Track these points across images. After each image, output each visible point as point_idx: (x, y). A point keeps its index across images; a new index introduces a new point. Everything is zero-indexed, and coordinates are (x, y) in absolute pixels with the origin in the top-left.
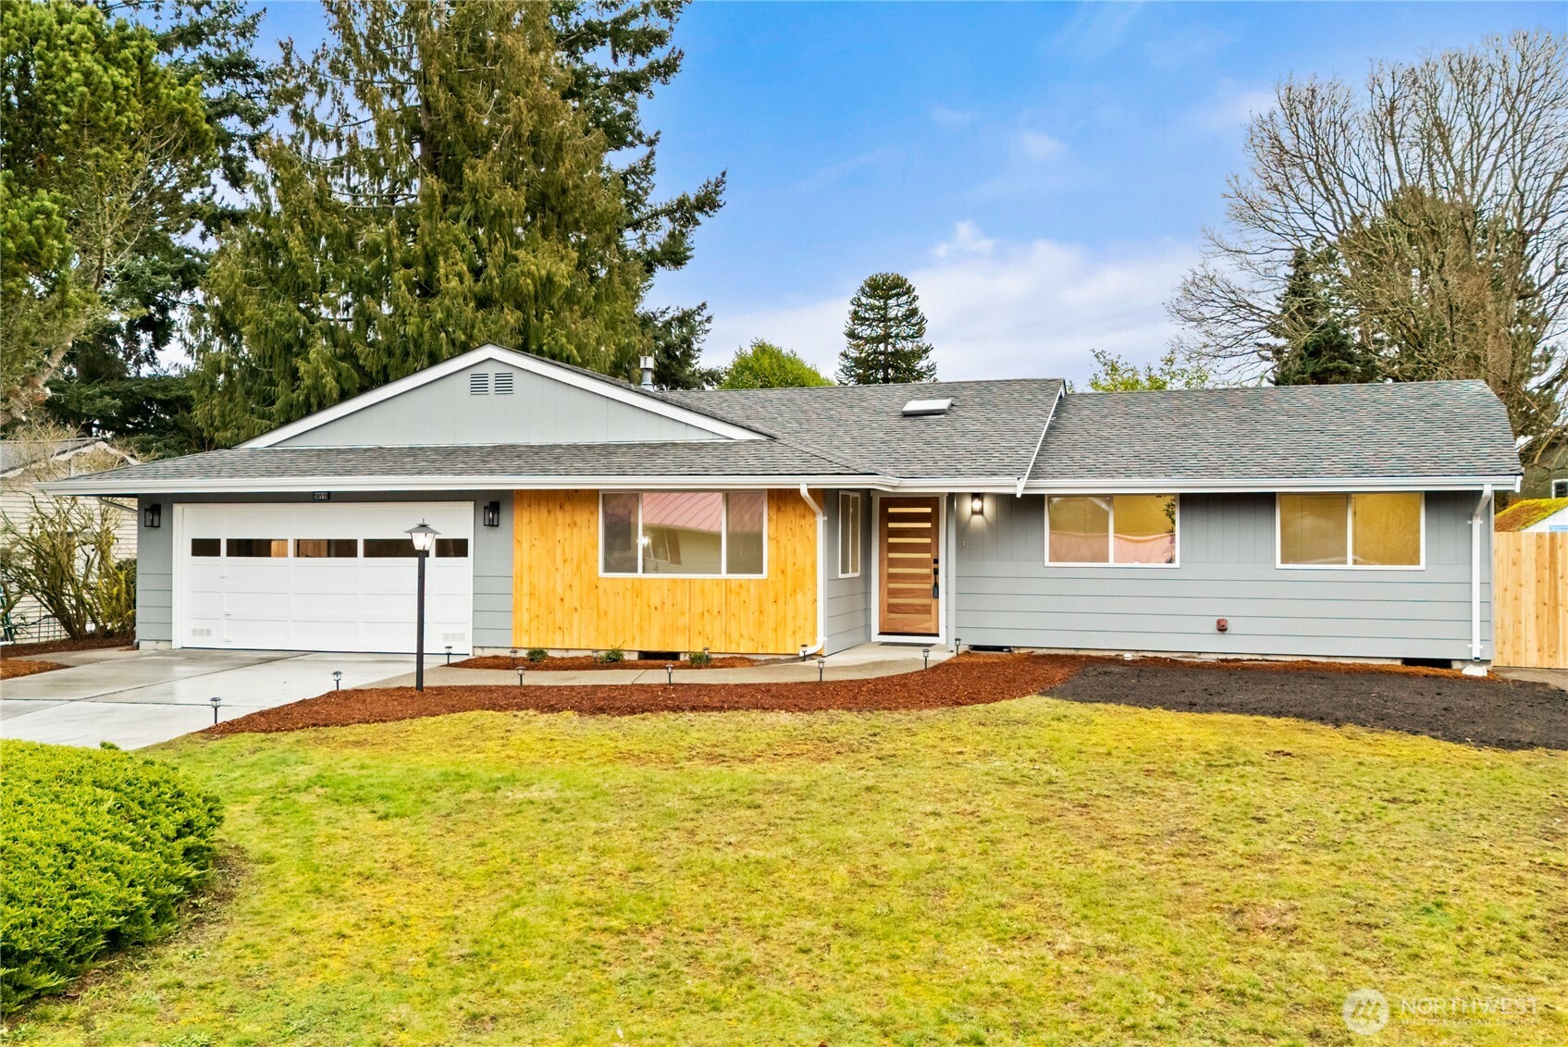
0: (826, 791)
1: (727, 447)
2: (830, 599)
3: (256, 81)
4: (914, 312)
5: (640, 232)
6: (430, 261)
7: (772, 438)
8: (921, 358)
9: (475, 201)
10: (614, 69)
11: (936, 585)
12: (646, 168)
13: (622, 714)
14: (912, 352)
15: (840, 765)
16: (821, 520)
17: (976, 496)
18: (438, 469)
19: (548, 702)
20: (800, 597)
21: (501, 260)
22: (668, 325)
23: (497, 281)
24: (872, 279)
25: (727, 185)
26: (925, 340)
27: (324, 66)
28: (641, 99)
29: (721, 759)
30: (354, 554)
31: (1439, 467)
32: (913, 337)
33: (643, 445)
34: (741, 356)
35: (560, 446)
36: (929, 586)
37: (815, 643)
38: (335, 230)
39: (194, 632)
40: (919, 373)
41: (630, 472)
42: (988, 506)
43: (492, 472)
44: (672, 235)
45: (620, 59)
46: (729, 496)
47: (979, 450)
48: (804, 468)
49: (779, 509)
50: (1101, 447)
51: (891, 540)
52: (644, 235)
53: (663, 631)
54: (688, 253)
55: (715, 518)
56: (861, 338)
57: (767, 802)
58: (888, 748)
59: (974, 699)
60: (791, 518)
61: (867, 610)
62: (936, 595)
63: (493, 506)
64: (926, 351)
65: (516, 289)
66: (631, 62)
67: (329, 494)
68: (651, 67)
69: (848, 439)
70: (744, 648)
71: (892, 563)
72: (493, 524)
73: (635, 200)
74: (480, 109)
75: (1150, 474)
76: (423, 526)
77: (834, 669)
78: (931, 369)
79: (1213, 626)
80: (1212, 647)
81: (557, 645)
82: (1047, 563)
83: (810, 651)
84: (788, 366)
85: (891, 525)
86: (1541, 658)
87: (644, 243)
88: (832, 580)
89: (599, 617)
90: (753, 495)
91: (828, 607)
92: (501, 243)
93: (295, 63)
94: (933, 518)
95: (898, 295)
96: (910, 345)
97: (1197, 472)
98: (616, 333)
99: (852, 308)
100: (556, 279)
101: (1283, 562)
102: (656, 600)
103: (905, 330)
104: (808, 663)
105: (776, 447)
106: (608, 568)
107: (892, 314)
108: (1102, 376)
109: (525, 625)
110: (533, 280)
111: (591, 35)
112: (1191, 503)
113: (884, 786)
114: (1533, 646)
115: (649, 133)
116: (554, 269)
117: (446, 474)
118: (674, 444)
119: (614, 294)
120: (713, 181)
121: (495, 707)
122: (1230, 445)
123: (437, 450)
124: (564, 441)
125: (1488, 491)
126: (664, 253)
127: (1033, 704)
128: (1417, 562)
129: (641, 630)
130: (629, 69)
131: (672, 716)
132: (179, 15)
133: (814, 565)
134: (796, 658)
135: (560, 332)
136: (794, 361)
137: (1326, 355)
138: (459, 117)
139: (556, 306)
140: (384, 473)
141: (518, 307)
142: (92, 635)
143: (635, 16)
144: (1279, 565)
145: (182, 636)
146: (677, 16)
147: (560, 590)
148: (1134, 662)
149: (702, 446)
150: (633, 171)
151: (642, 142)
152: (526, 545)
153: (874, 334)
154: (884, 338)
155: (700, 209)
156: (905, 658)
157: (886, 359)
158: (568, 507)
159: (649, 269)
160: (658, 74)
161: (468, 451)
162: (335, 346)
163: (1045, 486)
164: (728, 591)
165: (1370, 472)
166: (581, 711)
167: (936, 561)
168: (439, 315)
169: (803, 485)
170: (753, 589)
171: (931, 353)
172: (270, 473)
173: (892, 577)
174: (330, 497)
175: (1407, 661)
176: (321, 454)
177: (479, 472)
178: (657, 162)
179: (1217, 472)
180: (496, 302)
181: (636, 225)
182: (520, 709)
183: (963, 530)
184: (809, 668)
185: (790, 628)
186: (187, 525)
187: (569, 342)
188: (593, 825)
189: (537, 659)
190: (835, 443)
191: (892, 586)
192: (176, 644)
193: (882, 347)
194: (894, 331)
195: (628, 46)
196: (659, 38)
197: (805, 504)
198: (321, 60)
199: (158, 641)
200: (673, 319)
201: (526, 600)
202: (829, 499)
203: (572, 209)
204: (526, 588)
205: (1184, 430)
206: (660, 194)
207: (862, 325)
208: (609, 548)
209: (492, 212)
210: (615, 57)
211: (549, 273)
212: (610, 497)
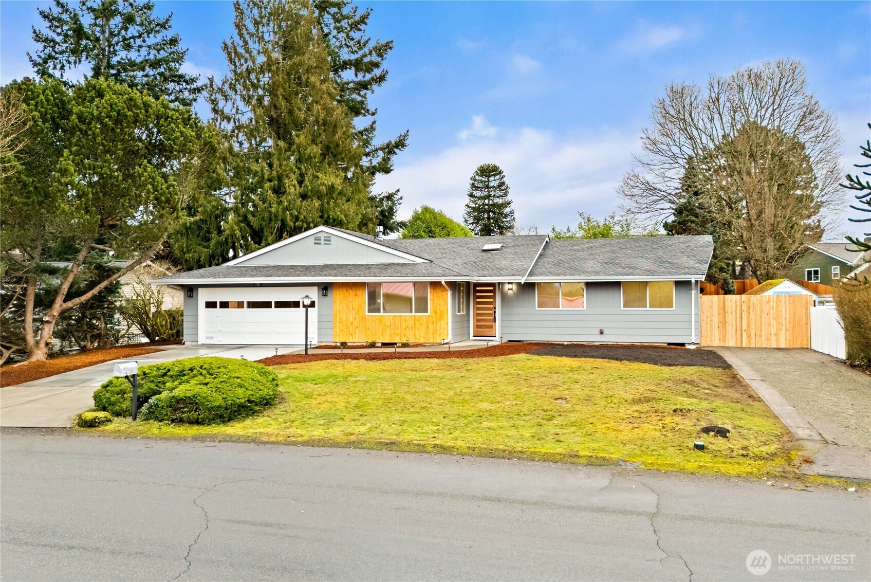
0: (448, 377)
1: (414, 265)
2: (453, 322)
3: (184, 84)
4: (502, 184)
5: (369, 158)
6: (280, 179)
7: (431, 261)
8: (506, 207)
9: (299, 152)
10: (355, 79)
11: (495, 317)
12: (372, 128)
13: (381, 360)
14: (502, 204)
15: (454, 372)
16: (449, 293)
17: (509, 283)
18: (305, 274)
19: (355, 357)
20: (442, 321)
21: (311, 178)
22: (382, 199)
23: (310, 188)
24: (481, 167)
25: (409, 136)
26: (509, 198)
27: (226, 87)
28: (369, 93)
29: (416, 370)
30: (271, 307)
31: (678, 272)
32: (502, 196)
33: (382, 264)
34: (416, 213)
35: (349, 265)
36: (492, 318)
37: (447, 339)
38: (238, 165)
39: (207, 338)
40: (505, 215)
41: (378, 275)
42: (514, 287)
43: (326, 275)
44: (384, 159)
45: (358, 75)
46: (415, 284)
47: (510, 265)
48: (443, 273)
49: (434, 289)
50: (558, 264)
51: (478, 300)
52: (371, 160)
53: (391, 335)
54: (392, 168)
55: (411, 293)
56: (476, 197)
57: (431, 380)
58: (470, 367)
59: (501, 355)
60: (438, 292)
61: (468, 327)
62: (495, 321)
63: (325, 288)
64: (509, 203)
65: (318, 191)
66: (364, 77)
67: (261, 284)
68: (373, 79)
69: (460, 261)
70: (421, 341)
71: (478, 309)
72: (325, 295)
73: (366, 143)
74: (300, 109)
75: (573, 274)
76: (307, 296)
77: (454, 347)
78: (512, 212)
79: (598, 332)
80: (598, 340)
81: (350, 340)
82: (537, 308)
83: (446, 342)
84: (438, 218)
85: (477, 294)
86: (720, 343)
87: (371, 163)
88: (454, 315)
89: (366, 330)
90: (423, 284)
91: (453, 326)
92: (311, 171)
93: (214, 86)
94: (493, 291)
95: (495, 175)
96: (501, 200)
97: (590, 274)
98: (361, 208)
99: (471, 182)
100: (335, 186)
101: (624, 307)
102: (388, 323)
103: (498, 193)
104: (445, 346)
105: (433, 266)
106: (370, 311)
107: (491, 184)
108: (583, 224)
109: (338, 334)
110: (325, 187)
111: (345, 65)
112: (589, 285)
113: (467, 376)
114: (717, 338)
115: (372, 110)
116: (334, 181)
117: (308, 276)
118: (394, 264)
119: (359, 190)
120: (403, 134)
121: (336, 359)
122: (606, 263)
123: (302, 266)
124: (351, 263)
125: (693, 281)
126: (380, 168)
127: (523, 356)
128: (672, 307)
129: (382, 335)
130: (362, 79)
131: (398, 360)
132: (149, 54)
133: (447, 310)
134: (441, 344)
135: (337, 209)
136: (441, 215)
137: (685, 213)
138: (291, 112)
139: (335, 198)
140: (284, 276)
141: (319, 198)
142: (158, 341)
143: (366, 56)
144: (622, 308)
145: (202, 340)
146: (385, 56)
147: (351, 320)
148: (567, 345)
149: (405, 264)
150: (366, 130)
151: (369, 114)
152: (338, 303)
153: (482, 195)
154: (488, 197)
155: (397, 147)
156: (481, 343)
157: (489, 208)
158: (354, 288)
159: (373, 174)
160: (376, 82)
161: (314, 267)
162: (239, 216)
163: (535, 279)
164: (415, 319)
165: (652, 274)
166: (366, 359)
167: (495, 308)
168: (286, 204)
169: (443, 280)
170: (424, 319)
171: (512, 205)
172: (240, 276)
173: (478, 314)
174: (261, 285)
175: (669, 344)
176: (256, 268)
177: (321, 275)
178: (377, 126)
179: (597, 274)
180: (310, 197)
181: (367, 155)
182: (345, 359)
183: (504, 296)
184: (446, 347)
185: (438, 333)
186: (204, 296)
187: (341, 214)
188: (380, 385)
189: (344, 345)
190: (456, 262)
191: (478, 318)
192: (200, 343)
193: (486, 201)
194: (492, 193)
195: (362, 70)
196: (377, 65)
197: (444, 287)
198: (225, 85)
199: (192, 341)
200: (384, 197)
201: (338, 324)
202: (453, 285)
203: (341, 153)
204: (338, 319)
205: (591, 256)
206: (379, 140)
207: (476, 190)
208: (369, 305)
209: (307, 157)
210: (356, 75)
211: (332, 183)
212: (369, 284)
